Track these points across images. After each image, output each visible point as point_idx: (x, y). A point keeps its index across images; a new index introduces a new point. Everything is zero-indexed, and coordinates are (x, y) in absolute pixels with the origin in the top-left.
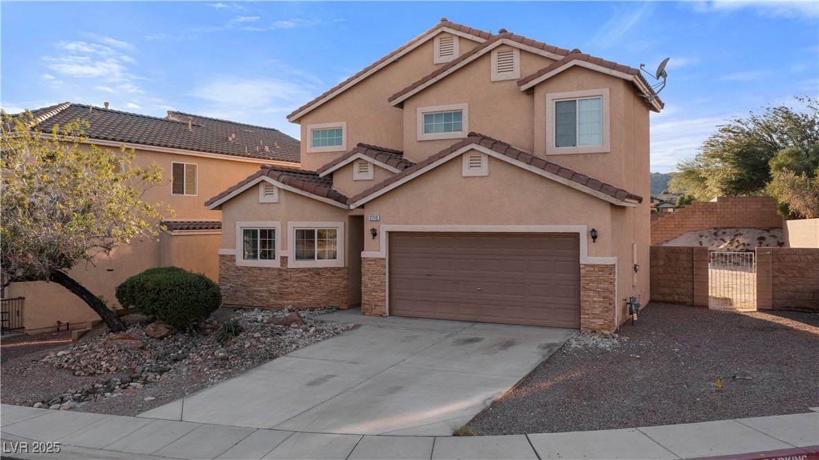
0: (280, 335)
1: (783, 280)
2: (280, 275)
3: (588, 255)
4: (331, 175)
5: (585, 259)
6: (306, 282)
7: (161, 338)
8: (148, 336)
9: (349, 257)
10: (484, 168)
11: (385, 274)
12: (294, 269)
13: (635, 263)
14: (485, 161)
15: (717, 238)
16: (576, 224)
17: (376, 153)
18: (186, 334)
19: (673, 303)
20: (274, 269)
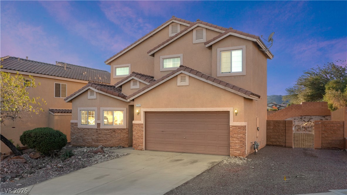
0: (91, 157)
1: (326, 135)
2: (97, 131)
3: (234, 121)
4: (121, 86)
5: (232, 123)
6: (109, 135)
7: (37, 159)
8: (30, 157)
9: (129, 124)
10: (187, 82)
11: (143, 131)
12: (103, 129)
13: (258, 126)
14: (187, 78)
15: (302, 120)
16: (228, 107)
17: (140, 76)
18: (50, 157)
19: (277, 146)
20: (94, 129)
